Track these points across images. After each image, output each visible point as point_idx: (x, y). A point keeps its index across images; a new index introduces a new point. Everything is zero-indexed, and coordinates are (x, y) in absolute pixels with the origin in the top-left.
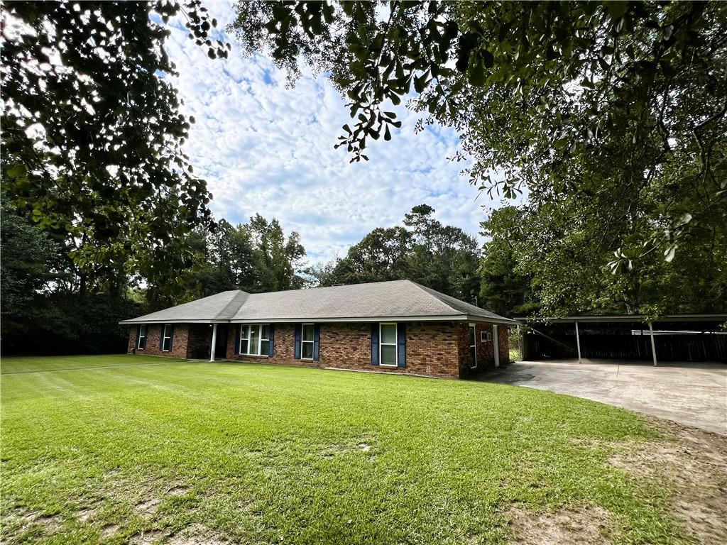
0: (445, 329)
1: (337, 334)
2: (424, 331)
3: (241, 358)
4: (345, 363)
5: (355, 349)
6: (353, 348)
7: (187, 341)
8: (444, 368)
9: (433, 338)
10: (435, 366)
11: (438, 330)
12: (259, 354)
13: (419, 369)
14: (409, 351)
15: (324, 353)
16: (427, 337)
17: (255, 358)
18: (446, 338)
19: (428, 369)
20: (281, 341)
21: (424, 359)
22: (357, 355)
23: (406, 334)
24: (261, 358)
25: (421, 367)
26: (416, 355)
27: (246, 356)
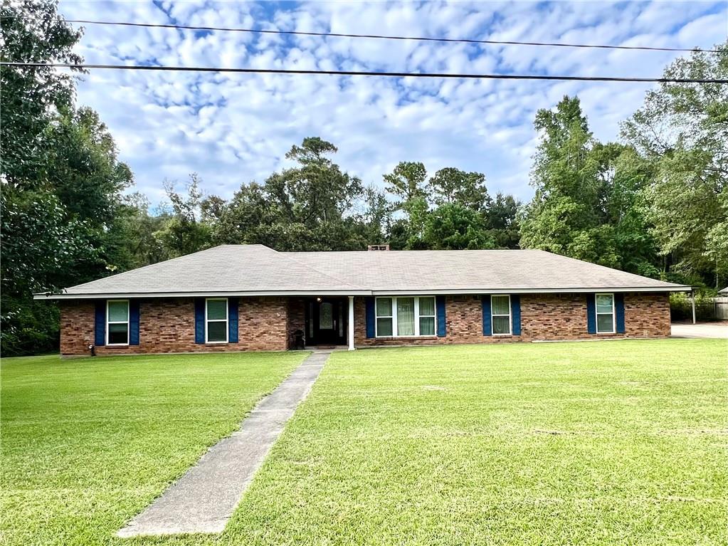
0: (660, 298)
1: (544, 305)
2: (641, 300)
3: (381, 343)
4: (557, 335)
5: (568, 320)
6: (565, 319)
7: (283, 323)
8: (660, 331)
9: (649, 306)
10: (651, 330)
11: (653, 299)
12: (417, 335)
13: (636, 333)
14: (627, 318)
15: (528, 327)
16: (644, 305)
17: (411, 341)
18: (661, 306)
19: (645, 332)
20: (458, 316)
21: (641, 324)
22: (570, 326)
23: (624, 304)
24: (423, 339)
25: (638, 331)
26: (635, 321)
27: (392, 339)
